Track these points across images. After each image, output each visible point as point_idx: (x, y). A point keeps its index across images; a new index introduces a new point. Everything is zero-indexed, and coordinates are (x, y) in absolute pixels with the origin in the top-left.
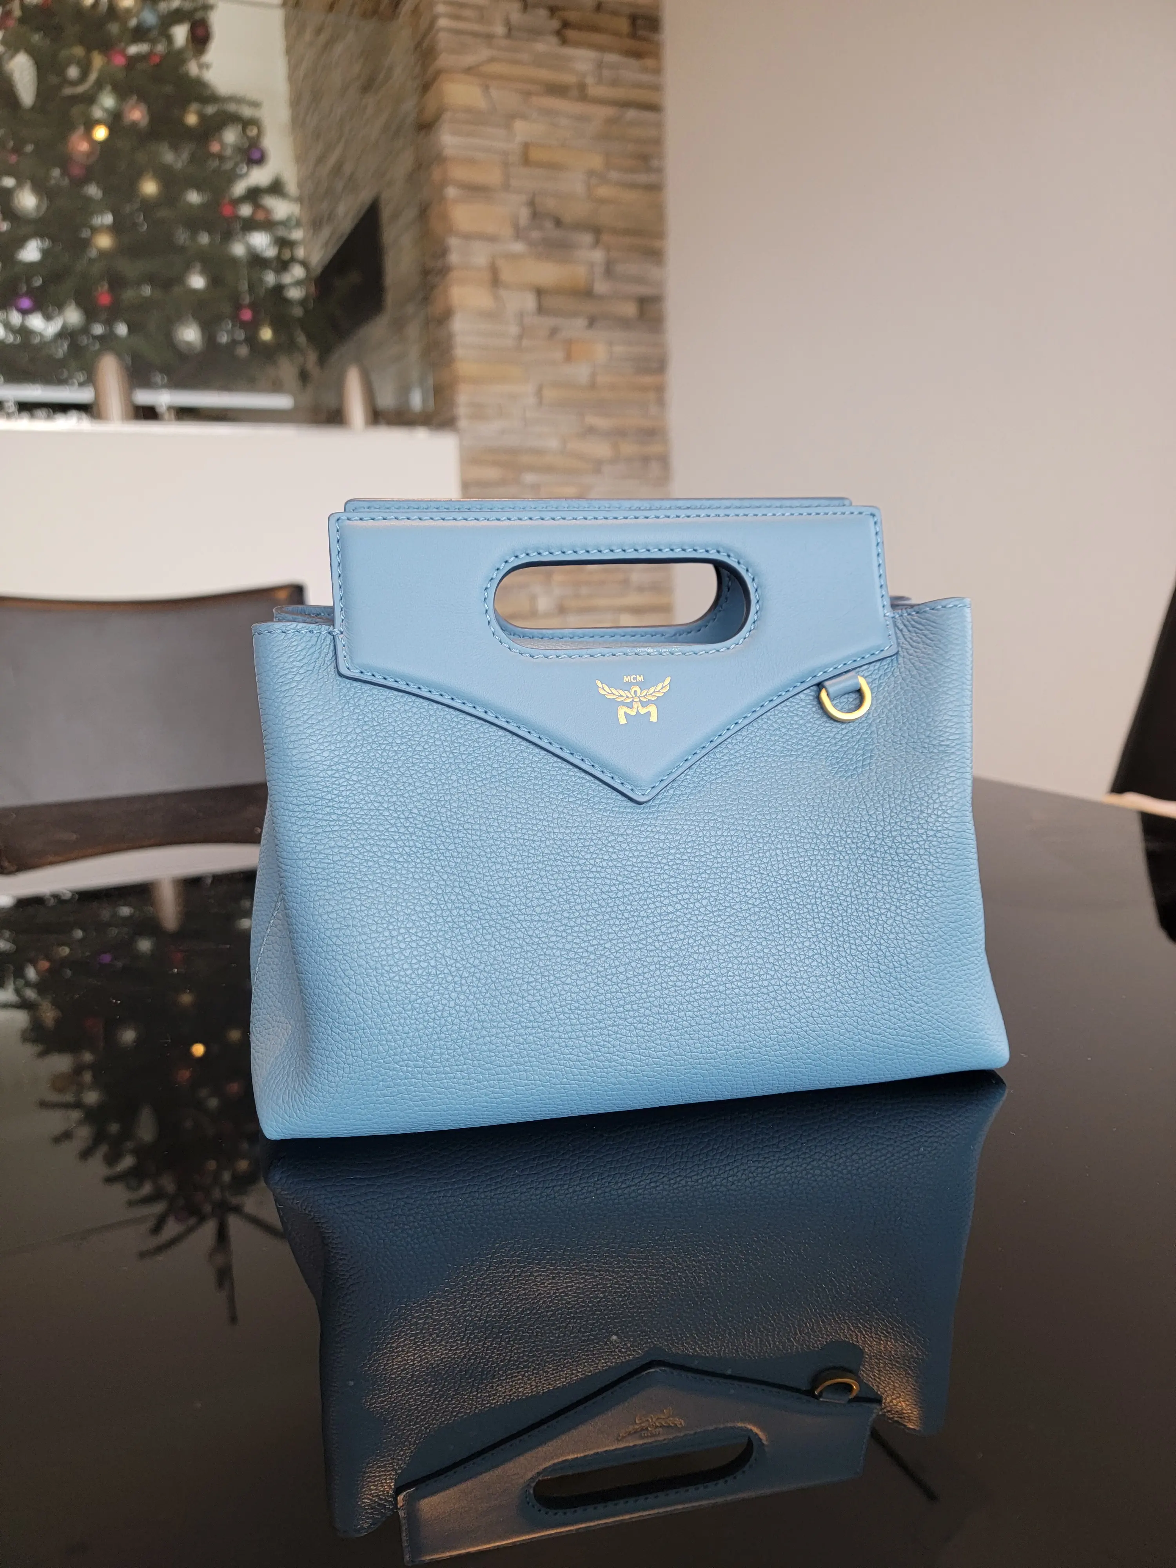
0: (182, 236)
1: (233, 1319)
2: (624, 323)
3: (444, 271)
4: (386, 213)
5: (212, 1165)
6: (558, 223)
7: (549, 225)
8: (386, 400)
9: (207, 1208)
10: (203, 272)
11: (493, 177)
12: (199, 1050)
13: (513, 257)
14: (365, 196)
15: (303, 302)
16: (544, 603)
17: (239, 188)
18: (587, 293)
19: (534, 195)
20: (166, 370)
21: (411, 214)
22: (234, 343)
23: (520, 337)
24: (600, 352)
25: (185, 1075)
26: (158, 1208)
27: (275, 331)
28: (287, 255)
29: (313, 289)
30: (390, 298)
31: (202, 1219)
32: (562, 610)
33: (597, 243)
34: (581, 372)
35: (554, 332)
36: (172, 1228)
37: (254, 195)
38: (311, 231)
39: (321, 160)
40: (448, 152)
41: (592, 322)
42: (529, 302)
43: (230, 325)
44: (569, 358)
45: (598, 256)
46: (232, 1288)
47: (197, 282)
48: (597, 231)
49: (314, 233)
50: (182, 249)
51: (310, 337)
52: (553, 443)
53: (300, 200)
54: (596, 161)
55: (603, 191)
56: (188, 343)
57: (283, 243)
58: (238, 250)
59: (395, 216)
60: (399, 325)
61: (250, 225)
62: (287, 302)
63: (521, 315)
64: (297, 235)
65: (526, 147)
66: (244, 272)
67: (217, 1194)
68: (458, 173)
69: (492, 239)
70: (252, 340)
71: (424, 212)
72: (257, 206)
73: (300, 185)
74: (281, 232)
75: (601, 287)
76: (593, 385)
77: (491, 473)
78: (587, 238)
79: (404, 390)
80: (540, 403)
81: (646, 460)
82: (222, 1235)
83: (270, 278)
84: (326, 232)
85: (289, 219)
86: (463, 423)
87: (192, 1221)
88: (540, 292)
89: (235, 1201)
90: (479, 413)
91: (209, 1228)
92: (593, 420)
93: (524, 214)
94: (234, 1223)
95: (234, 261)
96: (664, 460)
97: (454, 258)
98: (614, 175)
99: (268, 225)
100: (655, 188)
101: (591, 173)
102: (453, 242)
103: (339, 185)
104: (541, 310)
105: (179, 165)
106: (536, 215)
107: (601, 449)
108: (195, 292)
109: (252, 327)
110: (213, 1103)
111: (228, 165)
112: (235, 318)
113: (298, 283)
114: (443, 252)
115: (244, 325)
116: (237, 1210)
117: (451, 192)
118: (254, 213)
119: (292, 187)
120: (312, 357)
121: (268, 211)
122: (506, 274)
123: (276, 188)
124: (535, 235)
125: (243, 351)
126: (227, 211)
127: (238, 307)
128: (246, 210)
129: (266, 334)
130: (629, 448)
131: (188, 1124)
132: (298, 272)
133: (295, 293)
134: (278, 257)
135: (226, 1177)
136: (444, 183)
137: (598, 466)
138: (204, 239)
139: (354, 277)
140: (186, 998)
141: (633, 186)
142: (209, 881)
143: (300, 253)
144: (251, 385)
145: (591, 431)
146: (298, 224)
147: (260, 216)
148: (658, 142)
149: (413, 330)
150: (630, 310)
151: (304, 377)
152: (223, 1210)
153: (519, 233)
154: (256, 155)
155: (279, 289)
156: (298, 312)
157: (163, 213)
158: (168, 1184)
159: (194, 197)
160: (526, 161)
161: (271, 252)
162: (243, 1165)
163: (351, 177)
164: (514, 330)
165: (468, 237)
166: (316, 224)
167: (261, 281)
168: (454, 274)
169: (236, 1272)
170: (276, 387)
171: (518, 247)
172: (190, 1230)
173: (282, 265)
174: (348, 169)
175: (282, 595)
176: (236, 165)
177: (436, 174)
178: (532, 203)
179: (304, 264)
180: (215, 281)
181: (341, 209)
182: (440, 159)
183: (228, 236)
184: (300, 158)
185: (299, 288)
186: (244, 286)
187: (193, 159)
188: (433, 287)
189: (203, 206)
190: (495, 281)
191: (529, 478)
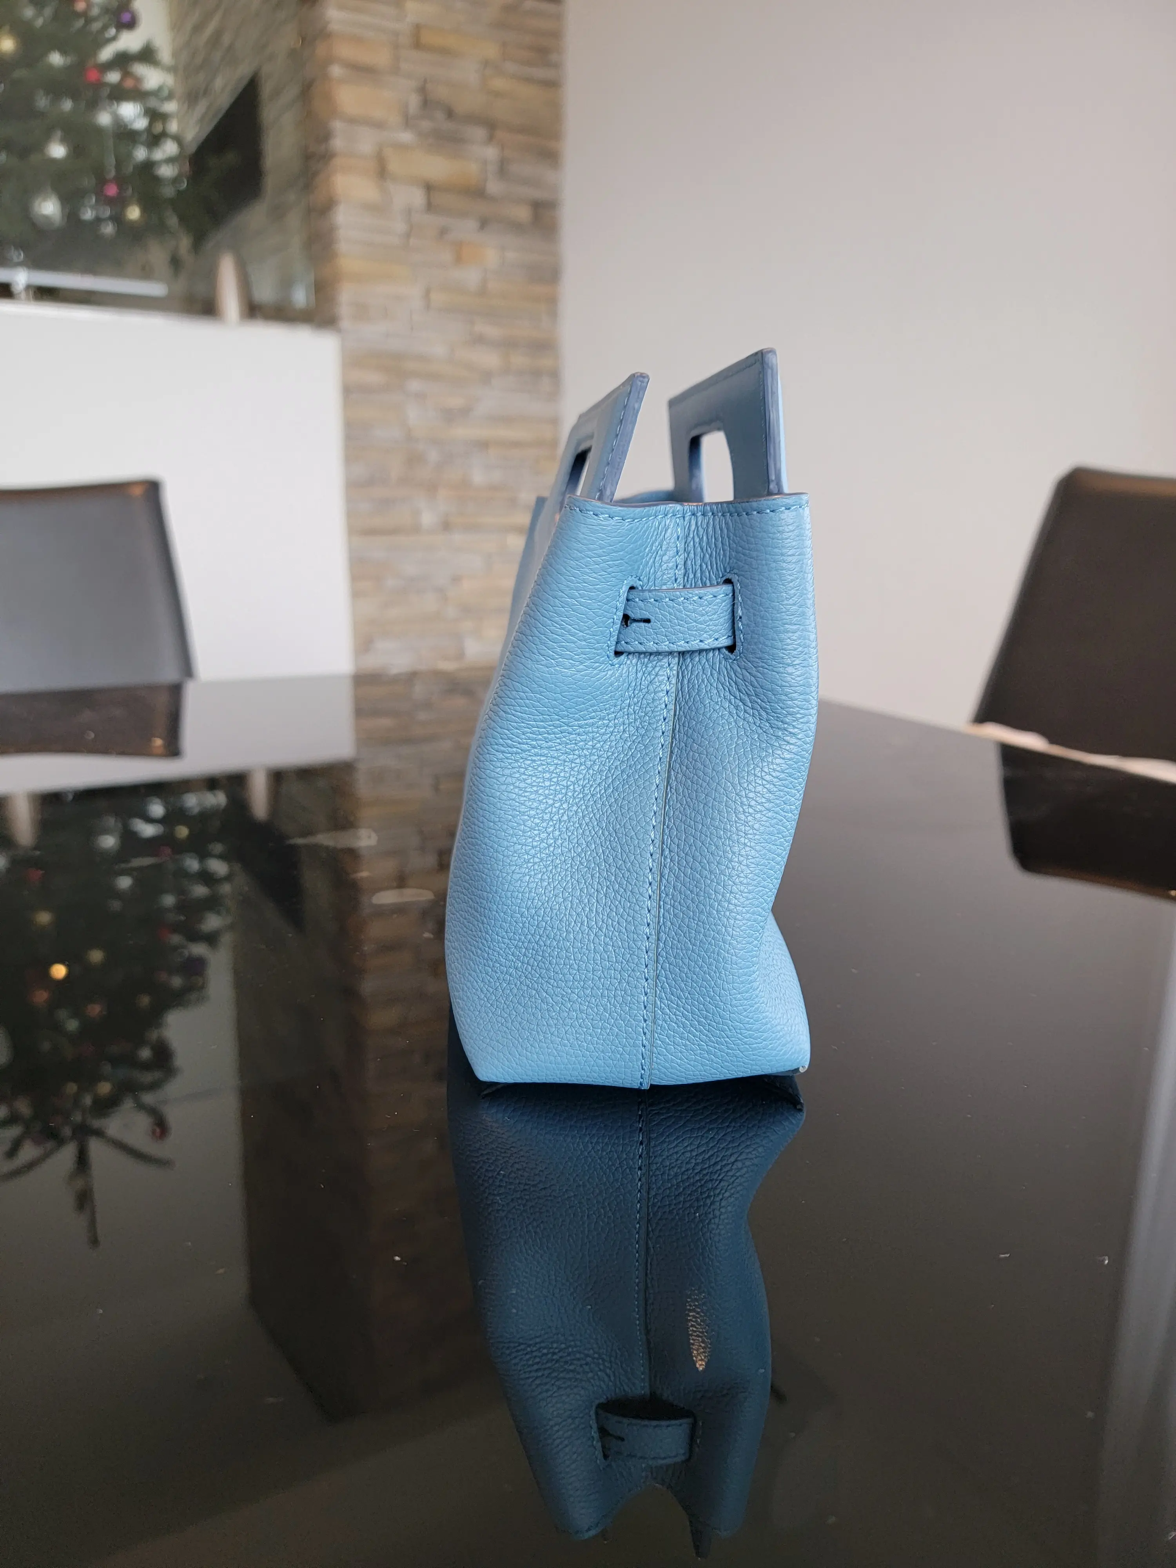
0: (42, 102)
1: (94, 1241)
2: (517, 227)
3: (327, 157)
4: (266, 89)
5: (71, 1088)
6: (450, 114)
7: (440, 115)
8: (265, 293)
9: (67, 1131)
10: (64, 140)
11: (381, 58)
12: (59, 971)
13: (402, 147)
14: (243, 71)
15: (175, 180)
16: (428, 518)
17: (106, 54)
18: (477, 193)
19: (425, 81)
20: (22, 246)
21: (291, 92)
22: (98, 220)
23: (408, 235)
24: (491, 256)
25: (41, 997)
26: (14, 1131)
27: (144, 210)
28: (158, 128)
29: (187, 167)
30: (271, 182)
31: (60, 1142)
32: (446, 526)
33: (491, 138)
34: (470, 276)
35: (443, 232)
36: (28, 1152)
37: (123, 60)
38: (186, 106)
39: (198, 29)
40: (334, 27)
41: (484, 223)
42: (417, 197)
43: (94, 200)
44: (459, 259)
45: (491, 153)
46: (93, 1213)
47: (58, 151)
48: (491, 126)
49: (188, 108)
50: (42, 115)
51: (183, 219)
52: (439, 350)
53: (172, 69)
54: (491, 51)
55: (499, 83)
56: (46, 217)
57: (154, 115)
58: (104, 119)
59: (277, 93)
60: (278, 213)
61: (119, 94)
62: (157, 180)
63: (409, 212)
64: (170, 107)
65: (418, 28)
66: (110, 143)
67: (77, 1117)
68: (345, 51)
69: (380, 125)
70: (118, 219)
71: (306, 91)
72: (126, 74)
73: (175, 54)
74: (153, 103)
75: (494, 187)
76: (482, 292)
77: (373, 378)
78: (479, 133)
79: (286, 283)
80: (428, 307)
81: (537, 373)
82: (82, 1161)
83: (141, 154)
84: (201, 107)
85: (160, 89)
86: (345, 323)
87: (50, 1145)
88: (429, 188)
89: (96, 1123)
90: (362, 312)
91: (67, 1154)
92: (484, 328)
93: (414, 101)
94: (95, 1147)
95: (99, 131)
96: (555, 375)
97: (338, 143)
98: (511, 67)
99: (137, 94)
100: (553, 85)
101: (486, 63)
102: (338, 126)
103: (217, 56)
104: (430, 207)
105: (39, 22)
106: (427, 103)
107: (490, 359)
108: (54, 161)
109: (119, 204)
110: (72, 1025)
111: (96, 26)
112: (99, 191)
113: (170, 160)
114: (326, 136)
115: (110, 201)
116: (99, 1133)
117: (336, 71)
118: (122, 79)
119: (165, 55)
120: (185, 243)
121: (138, 80)
122: (394, 165)
123: (147, 55)
124: (426, 125)
125: (108, 229)
126: (93, 76)
127: (102, 181)
128: (113, 77)
129: (134, 213)
130: (519, 360)
131: (46, 1046)
132: (170, 148)
133: (166, 171)
134: (149, 129)
135: (88, 1100)
136: (330, 60)
137: (486, 377)
138: (67, 105)
139: (231, 158)
140: (44, 918)
141: (529, 80)
142: (70, 797)
143: (173, 127)
144: (118, 269)
145: (479, 340)
146: (170, 97)
147: (129, 83)
148: (556, 35)
149: (294, 220)
150: (523, 213)
151: (175, 263)
152: (83, 1133)
153: (408, 122)
154: (126, 17)
155: (148, 166)
156: (168, 192)
157: (20, 73)
158: (24, 1107)
159: (56, 59)
160: (417, 45)
161: (141, 124)
162: (105, 1088)
163: (231, 47)
164: (400, 226)
165: (353, 121)
166: (192, 98)
167: (130, 155)
168: (337, 162)
169: (98, 1196)
170: (146, 273)
171: (406, 137)
172: (46, 1156)
173: (154, 139)
174: (226, 39)
175: (138, 491)
176: (105, 28)
177: (321, 50)
178: (422, 90)
179: (177, 139)
180: (77, 150)
181: (219, 83)
182: (324, 34)
183: (93, 105)
184: (176, 26)
185: (171, 166)
186: (110, 161)
187: (56, 17)
188: (315, 174)
189: (67, 69)
190: (382, 172)
191: (414, 385)
